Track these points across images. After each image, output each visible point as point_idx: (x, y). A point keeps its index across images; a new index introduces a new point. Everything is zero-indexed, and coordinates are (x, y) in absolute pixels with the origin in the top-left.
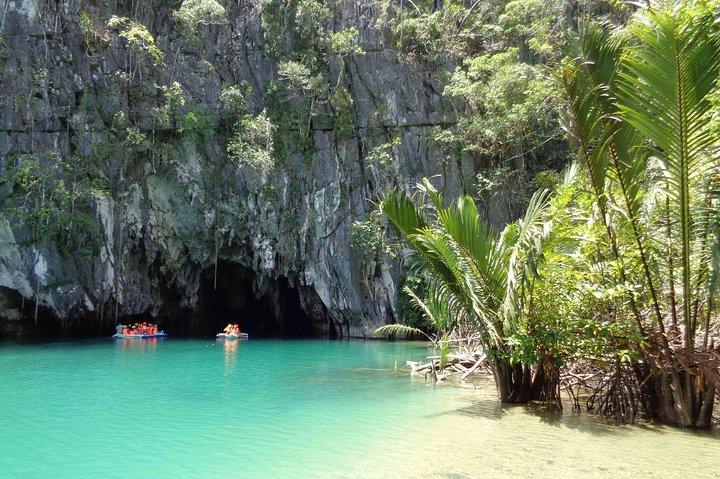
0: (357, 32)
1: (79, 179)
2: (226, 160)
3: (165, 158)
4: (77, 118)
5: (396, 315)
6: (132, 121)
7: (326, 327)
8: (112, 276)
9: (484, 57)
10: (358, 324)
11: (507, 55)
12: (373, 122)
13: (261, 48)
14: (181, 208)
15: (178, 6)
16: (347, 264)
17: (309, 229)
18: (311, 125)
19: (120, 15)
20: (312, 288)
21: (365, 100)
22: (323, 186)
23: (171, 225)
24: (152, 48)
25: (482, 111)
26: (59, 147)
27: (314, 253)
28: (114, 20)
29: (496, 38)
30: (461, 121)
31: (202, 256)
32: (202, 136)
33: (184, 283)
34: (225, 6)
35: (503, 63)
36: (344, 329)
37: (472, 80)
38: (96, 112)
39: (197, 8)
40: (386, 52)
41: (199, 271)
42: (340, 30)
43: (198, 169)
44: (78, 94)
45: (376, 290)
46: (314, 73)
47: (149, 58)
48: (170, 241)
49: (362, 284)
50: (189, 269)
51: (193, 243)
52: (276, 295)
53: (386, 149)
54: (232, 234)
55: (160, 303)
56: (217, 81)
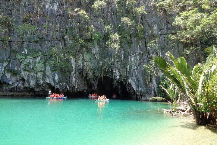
0: (145, 7)
1: (66, 53)
2: (106, 47)
3: (89, 47)
4: (66, 36)
5: (157, 94)
6: (80, 37)
7: (135, 97)
8: (74, 80)
9: (186, 12)
10: (145, 96)
11: (194, 10)
12: (150, 34)
13: (116, 14)
14: (93, 61)
15: (93, 4)
16: (141, 77)
17: (130, 67)
18: (131, 35)
19: (78, 8)
20: (130, 85)
21: (147, 27)
22: (134, 54)
23: (90, 66)
24: (86, 16)
25: (186, 29)
26: (62, 44)
27: (131, 74)
28: (76, 9)
29: (190, 5)
30: (179, 32)
31: (98, 75)
32: (99, 40)
33: (93, 82)
34: (106, 2)
35: (193, 13)
36: (140, 97)
37: (182, 20)
38: (71, 35)
39: (98, 4)
40: (154, 13)
41: (98, 79)
42: (139, 7)
43: (98, 50)
44: (67, 30)
45: (151, 85)
46: (132, 20)
47: (85, 19)
48: (90, 70)
49: (146, 84)
50: (95, 78)
51: (96, 71)
52: (120, 86)
53: (154, 42)
54: (107, 68)
55: (87, 88)
56: (103, 24)
